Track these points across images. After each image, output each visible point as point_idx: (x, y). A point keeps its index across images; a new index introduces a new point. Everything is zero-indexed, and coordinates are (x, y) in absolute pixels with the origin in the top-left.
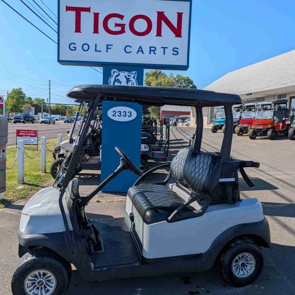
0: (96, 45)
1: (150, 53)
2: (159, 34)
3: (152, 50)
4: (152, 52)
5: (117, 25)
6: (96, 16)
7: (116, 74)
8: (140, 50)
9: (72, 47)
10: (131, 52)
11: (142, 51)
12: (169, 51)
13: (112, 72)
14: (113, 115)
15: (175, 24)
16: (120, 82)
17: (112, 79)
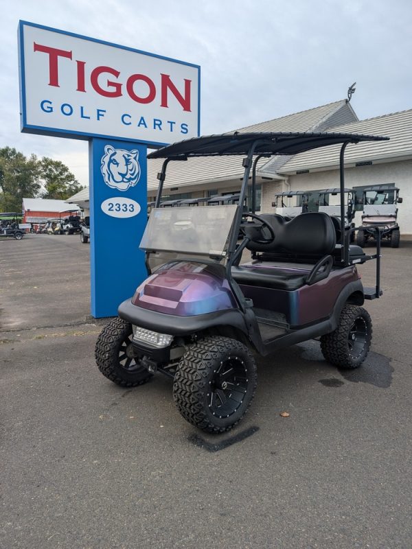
0: (82, 108)
1: (155, 128)
2: (164, 104)
3: (157, 124)
4: (157, 126)
5: (110, 84)
6: (81, 65)
7: (111, 152)
8: (142, 122)
9: (46, 106)
10: (130, 123)
11: (144, 124)
12: (177, 127)
13: (106, 149)
14: (109, 210)
15: (183, 94)
16: (117, 164)
17: (107, 159)
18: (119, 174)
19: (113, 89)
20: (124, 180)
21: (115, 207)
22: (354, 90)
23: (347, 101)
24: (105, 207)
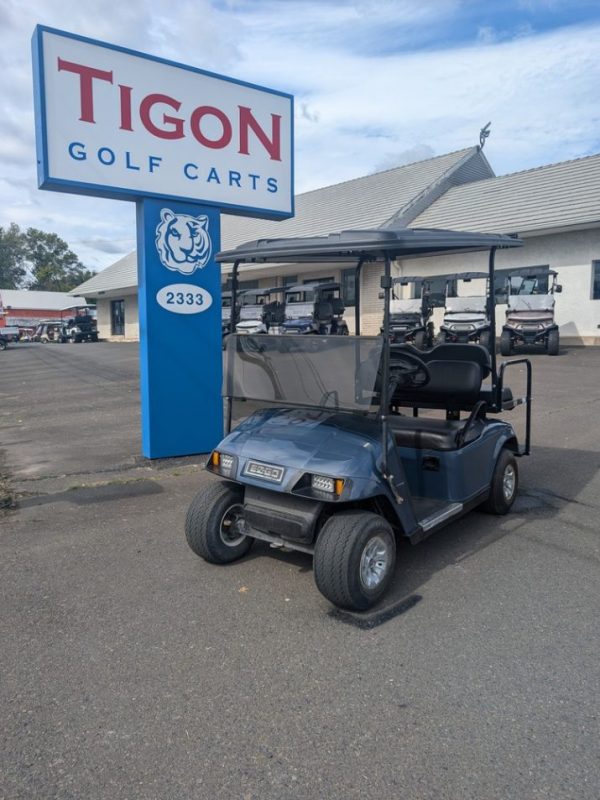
0: (128, 154)
1: (231, 184)
2: (244, 149)
3: (235, 178)
4: (234, 182)
5: (167, 119)
6: (126, 93)
7: (170, 219)
8: (213, 175)
9: (76, 151)
10: (196, 177)
11: (216, 178)
12: (262, 184)
13: (162, 214)
14: (169, 302)
15: (269, 134)
16: (179, 236)
17: (163, 229)
18: (182, 250)
19: (171, 128)
20: (189, 258)
21: (176, 299)
22: (488, 132)
23: (478, 149)
24: (161, 298)
